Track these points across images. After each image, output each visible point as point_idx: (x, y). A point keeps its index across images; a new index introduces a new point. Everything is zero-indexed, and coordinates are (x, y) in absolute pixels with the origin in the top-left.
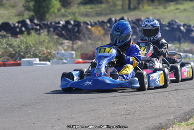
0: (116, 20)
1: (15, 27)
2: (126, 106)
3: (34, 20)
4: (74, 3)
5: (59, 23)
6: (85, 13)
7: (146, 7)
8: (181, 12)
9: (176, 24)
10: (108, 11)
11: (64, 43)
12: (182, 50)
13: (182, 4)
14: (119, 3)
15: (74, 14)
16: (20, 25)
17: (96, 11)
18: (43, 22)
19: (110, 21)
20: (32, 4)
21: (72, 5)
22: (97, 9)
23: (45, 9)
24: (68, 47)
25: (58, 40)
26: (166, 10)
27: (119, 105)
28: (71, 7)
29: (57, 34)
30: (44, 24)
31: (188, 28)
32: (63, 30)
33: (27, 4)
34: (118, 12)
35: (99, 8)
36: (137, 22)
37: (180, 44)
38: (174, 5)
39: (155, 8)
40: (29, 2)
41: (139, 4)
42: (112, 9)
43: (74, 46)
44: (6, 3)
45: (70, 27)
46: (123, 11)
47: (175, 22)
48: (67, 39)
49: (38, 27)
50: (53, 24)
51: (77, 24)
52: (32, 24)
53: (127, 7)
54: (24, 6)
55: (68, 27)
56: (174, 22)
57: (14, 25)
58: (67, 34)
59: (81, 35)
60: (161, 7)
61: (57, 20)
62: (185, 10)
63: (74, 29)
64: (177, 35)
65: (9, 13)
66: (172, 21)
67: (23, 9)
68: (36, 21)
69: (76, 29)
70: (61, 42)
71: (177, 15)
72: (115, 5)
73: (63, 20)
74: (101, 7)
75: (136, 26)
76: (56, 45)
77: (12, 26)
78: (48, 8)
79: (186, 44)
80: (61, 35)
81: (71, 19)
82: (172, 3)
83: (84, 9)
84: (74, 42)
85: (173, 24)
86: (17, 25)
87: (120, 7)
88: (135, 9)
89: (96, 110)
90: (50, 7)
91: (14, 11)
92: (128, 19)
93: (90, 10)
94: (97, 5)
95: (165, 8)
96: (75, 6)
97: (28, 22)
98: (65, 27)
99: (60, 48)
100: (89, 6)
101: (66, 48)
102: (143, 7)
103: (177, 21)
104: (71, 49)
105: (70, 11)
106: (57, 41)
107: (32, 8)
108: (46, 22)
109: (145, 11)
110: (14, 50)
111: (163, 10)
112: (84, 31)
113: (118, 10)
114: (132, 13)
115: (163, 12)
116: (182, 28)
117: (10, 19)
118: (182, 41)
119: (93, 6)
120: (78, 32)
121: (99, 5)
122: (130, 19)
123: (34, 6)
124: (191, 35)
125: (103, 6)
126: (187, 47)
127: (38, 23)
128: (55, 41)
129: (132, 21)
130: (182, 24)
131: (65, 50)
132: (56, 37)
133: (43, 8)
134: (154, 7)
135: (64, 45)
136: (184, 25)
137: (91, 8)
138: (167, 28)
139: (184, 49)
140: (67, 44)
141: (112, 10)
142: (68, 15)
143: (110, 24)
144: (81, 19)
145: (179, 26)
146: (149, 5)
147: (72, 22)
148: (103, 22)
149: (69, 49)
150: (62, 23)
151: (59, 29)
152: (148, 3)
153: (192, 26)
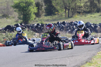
0: (61, 23)
1: (13, 28)
3: (22, 24)
5: (34, 25)
6: (46, 20)
7: (76, 16)
8: (93, 18)
9: (90, 24)
10: (58, 19)
13: (94, 14)
14: (64, 14)
15: (41, 20)
16: (16, 26)
17: (53, 18)
18: (26, 25)
19: (58, 23)
20: (22, 16)
23: (28, 18)
24: (38, 36)
26: (86, 17)
28: (41, 17)
30: (27, 26)
31: (95, 25)
32: (36, 28)
33: (20, 16)
36: (71, 23)
38: (90, 15)
40: (21, 15)
41: (73, 15)
43: (41, 35)
44: (10, 16)
45: (39, 26)
46: (66, 18)
47: (89, 23)
48: (37, 33)
49: (24, 27)
50: (31, 25)
51: (42, 25)
52: (21, 26)
53: (67, 16)
54: (18, 17)
55: (38, 26)
56: (88, 23)
57: (13, 26)
58: (38, 30)
60: (83, 16)
62: (95, 17)
63: (41, 27)
65: (12, 21)
66: (87, 22)
67: (18, 19)
68: (23, 24)
70: (34, 34)
72: (62, 15)
73: (36, 23)
74: (55, 17)
75: (70, 25)
76: (32, 35)
77: (12, 27)
78: (29, 18)
79: (94, 33)
80: (35, 31)
82: (89, 14)
84: (40, 34)
85: (88, 24)
86: (14, 26)
87: (64, 17)
88: (71, 17)
90: (30, 17)
91: (14, 20)
92: (67, 22)
94: (53, 16)
95: (85, 16)
96: (43, 17)
97: (19, 25)
98: (37, 27)
99: (34, 37)
101: (37, 36)
102: (75, 16)
104: (39, 37)
106: (32, 33)
107: (22, 18)
108: (28, 25)
109: (76, 18)
110: (9, 39)
113: (63, 18)
114: (70, 19)
115: (84, 18)
117: (12, 23)
118: (92, 32)
120: (43, 29)
122: (68, 22)
123: (23, 17)
124: (96, 29)
125: (56, 16)
126: (94, 35)
127: (24, 25)
131: (36, 38)
132: (32, 31)
133: (27, 18)
134: (80, 16)
135: (36, 35)
137: (50, 17)
140: (37, 35)
141: (60, 18)
142: (38, 21)
147: (40, 24)
148: (55, 24)
149: (38, 37)
150: (35, 25)
151: (34, 28)
152: (77, 14)
153: (97, 24)
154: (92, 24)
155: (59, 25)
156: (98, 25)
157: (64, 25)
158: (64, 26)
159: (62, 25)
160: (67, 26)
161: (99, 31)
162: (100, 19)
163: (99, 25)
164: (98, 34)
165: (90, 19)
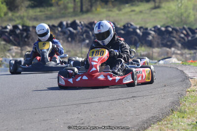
0: (67, 24)
2: (80, 115)
4: (22, 6)
5: (6, 28)
6: (34, 17)
7: (100, 9)
8: (136, 14)
9: (132, 27)
10: (58, 15)
11: (13, 49)
12: (139, 55)
13: (138, 6)
14: (71, 5)
15: (22, 18)
17: (46, 14)
19: (61, 25)
21: (19, 8)
22: (46, 12)
24: (17, 53)
25: (5, 46)
26: (121, 12)
27: (73, 114)
28: (18, 10)
29: (5, 40)
31: (145, 31)
32: (11, 35)
34: (70, 15)
35: (48, 11)
36: (89, 26)
37: (136, 48)
38: (129, 6)
39: (109, 11)
41: (91, 6)
42: (63, 11)
43: (23, 52)
45: (18, 32)
46: (75, 14)
47: (131, 25)
48: (15, 45)
51: (26, 29)
53: (79, 9)
55: (15, 32)
56: (129, 25)
58: (15, 40)
59: (30, 40)
60: (115, 10)
61: (4, 25)
62: (141, 12)
63: (23, 34)
64: (134, 39)
66: (128, 24)
69: (25, 34)
70: (9, 48)
71: (133, 17)
72: (66, 8)
73: (10, 24)
74: (51, 10)
75: (88, 29)
76: (4, 52)
79: (143, 48)
80: (8, 41)
81: (19, 24)
82: (127, 5)
83: (32, 12)
84: (23, 48)
85: (129, 27)
87: (71, 10)
88: (88, 11)
89: (47, 120)
92: (80, 23)
93: (39, 14)
94: (46, 8)
95: (120, 10)
96: (23, 9)
98: (12, 32)
99: (8, 54)
100: (38, 10)
101: (14, 54)
102: (96, 10)
103: (132, 23)
104: (19, 55)
105: (17, 14)
106: (5, 48)
109: (99, 14)
111: (117, 12)
112: (34, 36)
113: (69, 13)
114: (85, 16)
115: (118, 14)
116: (138, 31)
118: (138, 45)
119: (43, 9)
120: (27, 37)
121: (49, 8)
122: (82, 23)
124: (148, 39)
125: (53, 9)
126: (143, 51)
128: (2, 47)
129: (85, 24)
130: (138, 27)
131: (13, 57)
132: (3, 43)
134: (108, 9)
135: (12, 51)
136: (140, 28)
137: (41, 11)
138: (122, 32)
139: (140, 53)
140: (15, 50)
141: (63, 14)
142: (16, 19)
143: (61, 28)
144: (30, 24)
145: (135, 29)
146: (103, 8)
147: (20, 27)
148: (53, 26)
149: (17, 56)
150: (9, 27)
151: (6, 34)
152: (101, 5)
153: (149, 29)
154: (137, 28)
155: (64, 30)
156: (152, 31)
157: (75, 29)
158: (75, 31)
159: (71, 29)
160: (81, 31)
161: (155, 43)
162: (152, 16)
163: (154, 31)
164: (152, 51)
165: (130, 15)
